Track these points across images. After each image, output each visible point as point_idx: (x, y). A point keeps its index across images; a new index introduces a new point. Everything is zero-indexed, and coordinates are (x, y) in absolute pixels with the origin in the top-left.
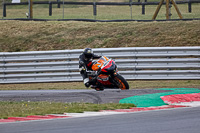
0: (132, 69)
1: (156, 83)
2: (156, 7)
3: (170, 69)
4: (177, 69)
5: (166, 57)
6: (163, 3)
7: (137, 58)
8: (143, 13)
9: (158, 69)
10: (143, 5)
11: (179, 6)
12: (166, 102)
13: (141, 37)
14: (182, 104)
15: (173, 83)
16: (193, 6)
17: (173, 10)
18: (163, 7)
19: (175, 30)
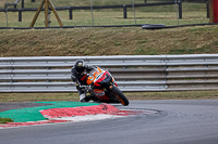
0: (8, 81)
1: (34, 96)
2: (34, 14)
3: (50, 81)
4: (57, 80)
5: (45, 68)
6: (42, 10)
7: (13, 68)
8: (20, 20)
9: (36, 81)
10: (20, 12)
11: (58, 12)
12: (45, 116)
13: (18, 46)
14: (63, 119)
15: (54, 96)
16: (74, 13)
17: (52, 17)
18: (42, 13)
19: (55, 39)
